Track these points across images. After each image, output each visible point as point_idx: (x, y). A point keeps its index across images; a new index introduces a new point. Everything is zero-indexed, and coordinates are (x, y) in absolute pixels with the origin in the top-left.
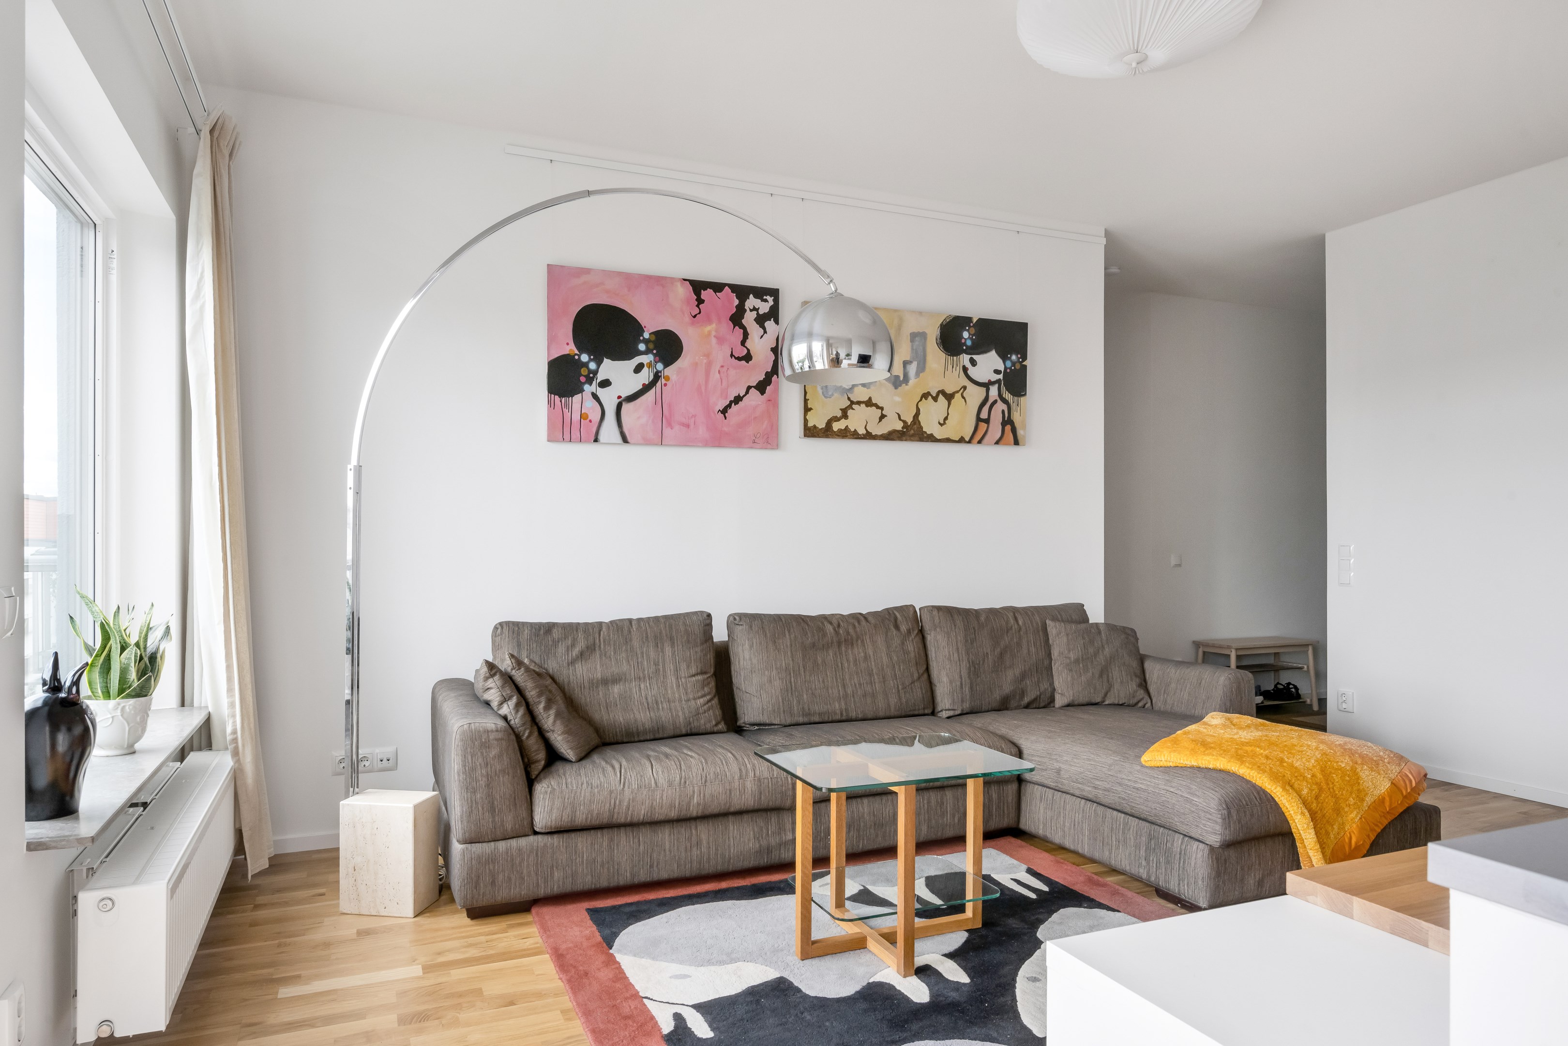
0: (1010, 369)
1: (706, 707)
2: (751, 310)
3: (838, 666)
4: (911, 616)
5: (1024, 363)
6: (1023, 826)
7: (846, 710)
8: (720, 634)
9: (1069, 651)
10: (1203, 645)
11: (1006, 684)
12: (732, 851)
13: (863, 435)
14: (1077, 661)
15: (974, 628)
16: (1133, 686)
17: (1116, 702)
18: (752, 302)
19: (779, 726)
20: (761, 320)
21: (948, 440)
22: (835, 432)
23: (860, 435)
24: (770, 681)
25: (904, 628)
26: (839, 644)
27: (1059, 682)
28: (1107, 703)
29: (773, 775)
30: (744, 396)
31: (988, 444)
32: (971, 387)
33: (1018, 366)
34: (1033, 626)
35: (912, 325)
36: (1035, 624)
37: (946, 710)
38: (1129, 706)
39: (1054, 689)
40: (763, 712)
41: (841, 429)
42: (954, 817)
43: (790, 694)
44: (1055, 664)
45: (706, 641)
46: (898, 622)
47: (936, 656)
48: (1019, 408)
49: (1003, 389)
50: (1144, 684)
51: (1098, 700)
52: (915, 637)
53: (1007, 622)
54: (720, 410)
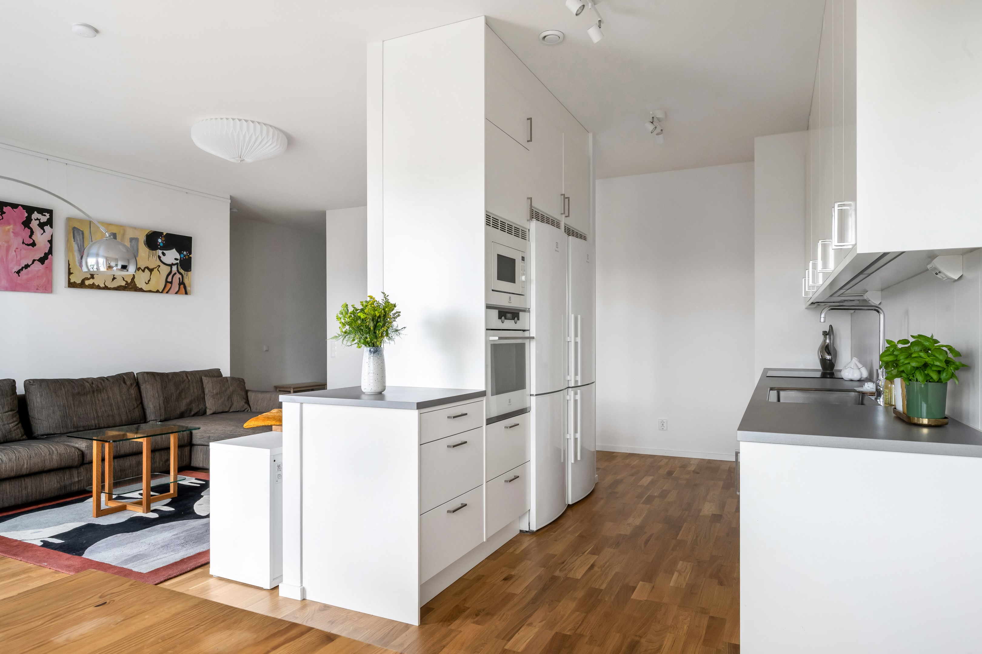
0: (183, 258)
1: (15, 428)
2: (35, 220)
3: (93, 403)
4: (132, 377)
5: (190, 256)
6: (192, 465)
7: (99, 424)
8: (20, 390)
9: (213, 390)
10: (279, 388)
11: (183, 405)
12: (45, 489)
13: (103, 287)
14: (217, 394)
15: (166, 382)
16: (242, 403)
17: (235, 410)
18: (35, 215)
19: (59, 435)
20: (42, 225)
21: (150, 291)
22: (86, 285)
23: (101, 287)
24: (54, 412)
25: (128, 383)
26: (93, 392)
27: (209, 404)
28: (231, 411)
29: (67, 452)
30: (31, 265)
31: (172, 294)
32: (162, 266)
33: (187, 257)
34: (195, 380)
35: (130, 234)
36: (196, 379)
37: (152, 421)
38: (241, 411)
39: (206, 407)
40: (49, 428)
41: (91, 284)
42: (160, 463)
43: (66, 418)
44: (206, 396)
45: (13, 394)
46: (126, 381)
47: (146, 396)
48: (187, 277)
49: (179, 267)
50: (247, 402)
51: (227, 410)
52: (135, 387)
53: (183, 378)
54: (15, 272)
